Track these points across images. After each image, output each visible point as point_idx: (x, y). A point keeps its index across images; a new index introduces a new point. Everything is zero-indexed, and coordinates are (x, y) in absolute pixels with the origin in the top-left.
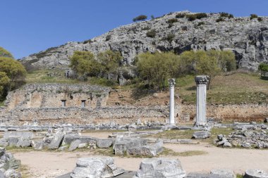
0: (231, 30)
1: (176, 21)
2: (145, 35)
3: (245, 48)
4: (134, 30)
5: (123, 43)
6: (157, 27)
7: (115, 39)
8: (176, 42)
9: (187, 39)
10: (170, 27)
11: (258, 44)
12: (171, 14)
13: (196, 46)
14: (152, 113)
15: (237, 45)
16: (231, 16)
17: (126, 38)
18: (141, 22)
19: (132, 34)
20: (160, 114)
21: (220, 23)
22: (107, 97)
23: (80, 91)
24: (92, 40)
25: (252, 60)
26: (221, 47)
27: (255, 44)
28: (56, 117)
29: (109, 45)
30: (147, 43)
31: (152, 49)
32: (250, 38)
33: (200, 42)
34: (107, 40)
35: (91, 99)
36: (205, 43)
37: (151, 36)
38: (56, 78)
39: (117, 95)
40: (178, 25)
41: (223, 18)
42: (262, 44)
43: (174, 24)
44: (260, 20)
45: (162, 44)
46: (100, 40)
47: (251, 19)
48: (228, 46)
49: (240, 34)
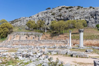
0: (84, 12)
1: (62, 9)
2: (51, 15)
3: (90, 19)
4: (47, 13)
5: (43, 17)
6: (55, 12)
7: (40, 16)
8: (63, 17)
9: (67, 16)
10: (60, 11)
11: (94, 17)
12: (59, 7)
13: (71, 18)
14: (60, 42)
15: (86, 18)
16: (82, 7)
17: (44, 16)
18: (49, 10)
19: (46, 14)
20: (63, 43)
21: (79, 10)
22: (42, 37)
23: (32, 34)
24: (32, 16)
25: (92, 23)
26: (80, 19)
27: (93, 18)
28: (25, 43)
29: (38, 18)
30: (52, 17)
31: (54, 19)
32: (91, 15)
33: (72, 17)
34: (37, 16)
35: (36, 37)
36: (74, 17)
37: (53, 15)
38: (22, 30)
39: (45, 36)
40: (62, 11)
41: (79, 8)
42: (96, 18)
43: (61, 10)
44: (93, 8)
45: (58, 18)
46: (35, 16)
47: (90, 8)
48: (83, 18)
49: (87, 14)
